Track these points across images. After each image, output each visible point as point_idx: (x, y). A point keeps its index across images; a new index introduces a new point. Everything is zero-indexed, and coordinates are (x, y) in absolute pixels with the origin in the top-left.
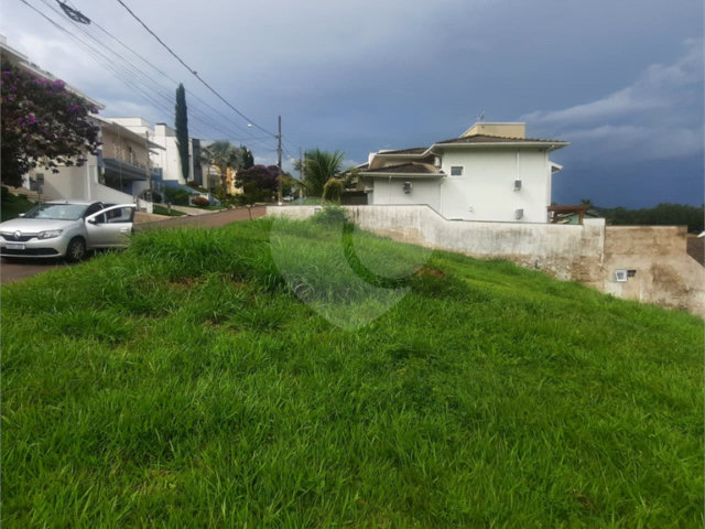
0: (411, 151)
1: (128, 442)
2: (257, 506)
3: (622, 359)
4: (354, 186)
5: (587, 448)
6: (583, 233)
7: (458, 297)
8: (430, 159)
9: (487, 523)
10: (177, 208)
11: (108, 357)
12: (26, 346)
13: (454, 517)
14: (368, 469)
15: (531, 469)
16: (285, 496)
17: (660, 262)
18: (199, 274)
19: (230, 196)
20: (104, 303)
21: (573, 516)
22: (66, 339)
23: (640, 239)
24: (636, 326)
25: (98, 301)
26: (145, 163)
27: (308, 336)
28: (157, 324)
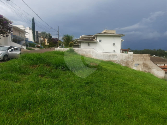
0: (90, 36)
1: (20, 106)
2: (53, 121)
3: (136, 84)
4: (76, 43)
5: (129, 104)
6: (128, 55)
7: (100, 70)
8: (94, 38)
9: (107, 122)
10: (32, 48)
11: (14, 85)
13: (99, 121)
14: (79, 110)
15: (117, 109)
16: (60, 118)
17: (145, 62)
18: (38, 64)
19: (46, 45)
20: (13, 71)
21: (126, 119)
22: (3, 81)
23: (140, 57)
24: (139, 76)
25: (12, 71)
26: (24, 36)
27: (65, 79)
28: (27, 77)
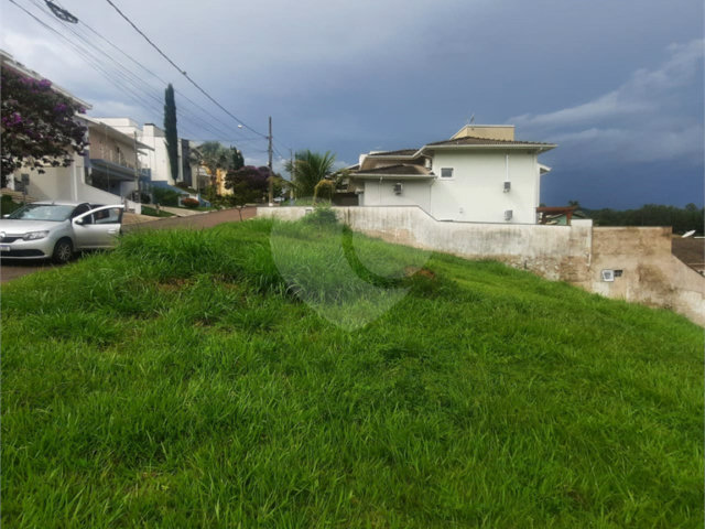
0: (400, 153)
1: (119, 444)
2: (251, 507)
3: (610, 357)
4: (345, 187)
5: (576, 443)
6: (571, 234)
7: (449, 297)
8: (421, 161)
9: (480, 519)
10: (166, 209)
11: (96, 359)
12: (12, 349)
13: (447, 513)
14: (361, 468)
15: (522, 466)
16: (279, 496)
17: (646, 262)
18: (188, 275)
19: (219, 197)
20: (92, 305)
21: (564, 511)
22: (54, 341)
23: (626, 239)
24: (622, 325)
25: (86, 303)
26: (133, 164)
27: (300, 336)
28: (147, 325)
